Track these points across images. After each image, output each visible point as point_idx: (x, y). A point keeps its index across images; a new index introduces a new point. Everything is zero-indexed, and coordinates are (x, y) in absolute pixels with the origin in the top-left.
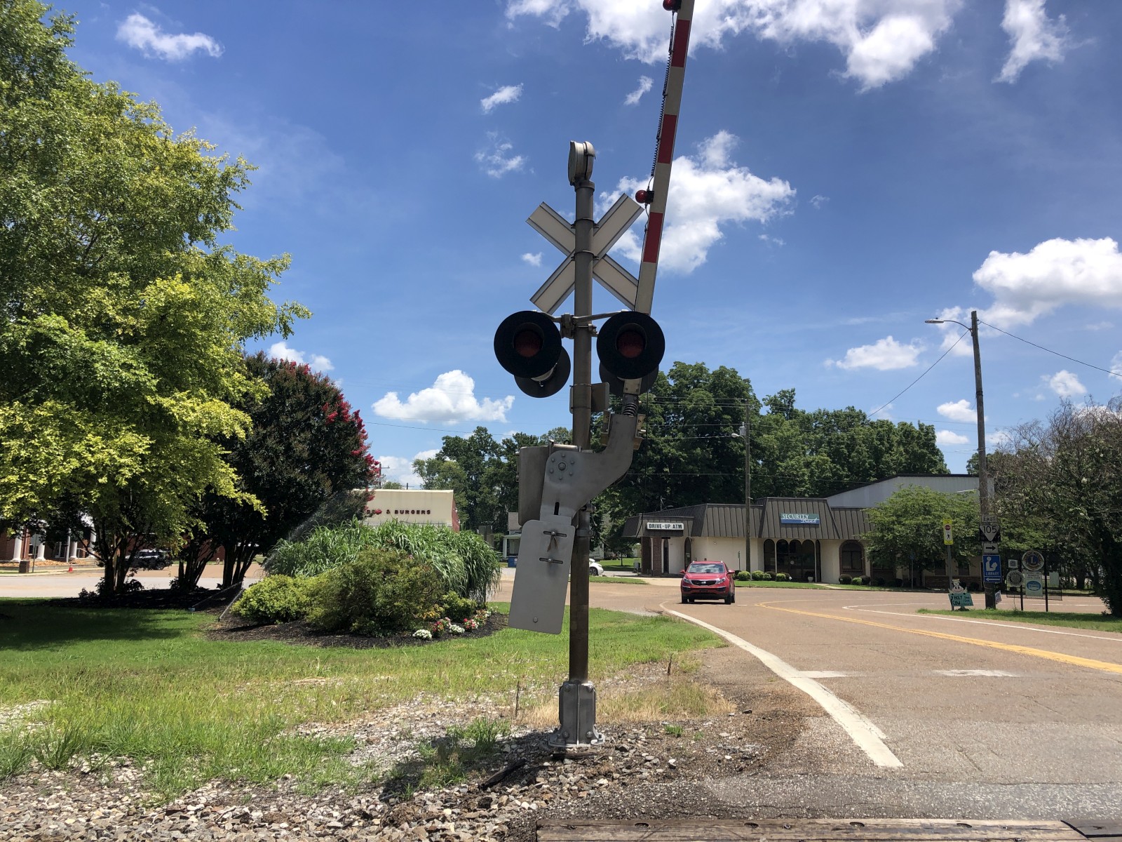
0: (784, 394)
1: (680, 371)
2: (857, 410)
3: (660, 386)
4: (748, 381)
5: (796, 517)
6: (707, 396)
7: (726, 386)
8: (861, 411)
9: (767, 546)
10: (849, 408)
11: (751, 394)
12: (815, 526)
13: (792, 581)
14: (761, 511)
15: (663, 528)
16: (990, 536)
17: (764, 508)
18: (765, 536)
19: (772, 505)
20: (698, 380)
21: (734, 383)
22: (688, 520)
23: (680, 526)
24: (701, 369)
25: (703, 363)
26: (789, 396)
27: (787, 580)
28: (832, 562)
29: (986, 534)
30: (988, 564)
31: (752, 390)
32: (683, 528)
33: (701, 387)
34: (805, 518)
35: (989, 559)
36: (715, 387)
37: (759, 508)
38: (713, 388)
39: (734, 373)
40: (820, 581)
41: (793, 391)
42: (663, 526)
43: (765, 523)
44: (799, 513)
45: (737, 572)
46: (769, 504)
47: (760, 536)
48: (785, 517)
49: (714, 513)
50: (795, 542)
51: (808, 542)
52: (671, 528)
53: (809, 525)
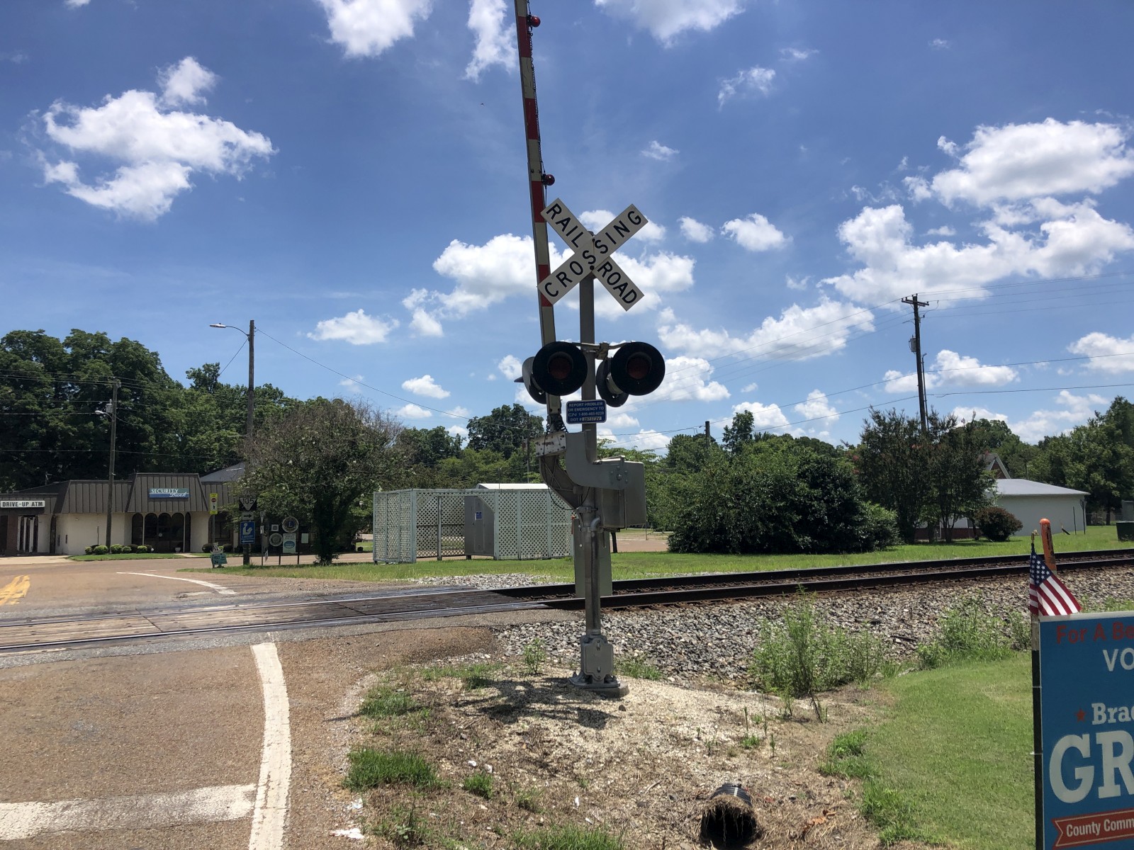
0: (207, 368)
1: (76, 339)
2: (274, 388)
3: (53, 354)
4: (156, 354)
5: (166, 491)
6: (104, 368)
7: (128, 358)
8: (277, 389)
9: (136, 520)
10: (266, 385)
11: (159, 367)
12: (184, 499)
13: (153, 552)
14: (130, 486)
15: (21, 506)
16: (248, 507)
17: (132, 484)
18: (132, 510)
19: (141, 480)
20: (98, 350)
21: (137, 357)
22: (50, 496)
23: (41, 504)
24: (101, 339)
25: (105, 333)
26: (213, 370)
27: (149, 551)
28: (201, 534)
29: (245, 505)
30: (244, 529)
31: (160, 364)
32: (44, 505)
33: (100, 358)
34: (174, 493)
35: (246, 525)
36: (116, 359)
37: (128, 483)
38: (114, 359)
39: (138, 346)
40: (188, 551)
41: (218, 365)
42: (20, 504)
43: (133, 498)
44: (168, 488)
45: (93, 547)
46: (138, 479)
47: (126, 511)
48: (154, 492)
49: (78, 490)
50: (164, 516)
51: (179, 515)
52: (30, 505)
53: (178, 499)
